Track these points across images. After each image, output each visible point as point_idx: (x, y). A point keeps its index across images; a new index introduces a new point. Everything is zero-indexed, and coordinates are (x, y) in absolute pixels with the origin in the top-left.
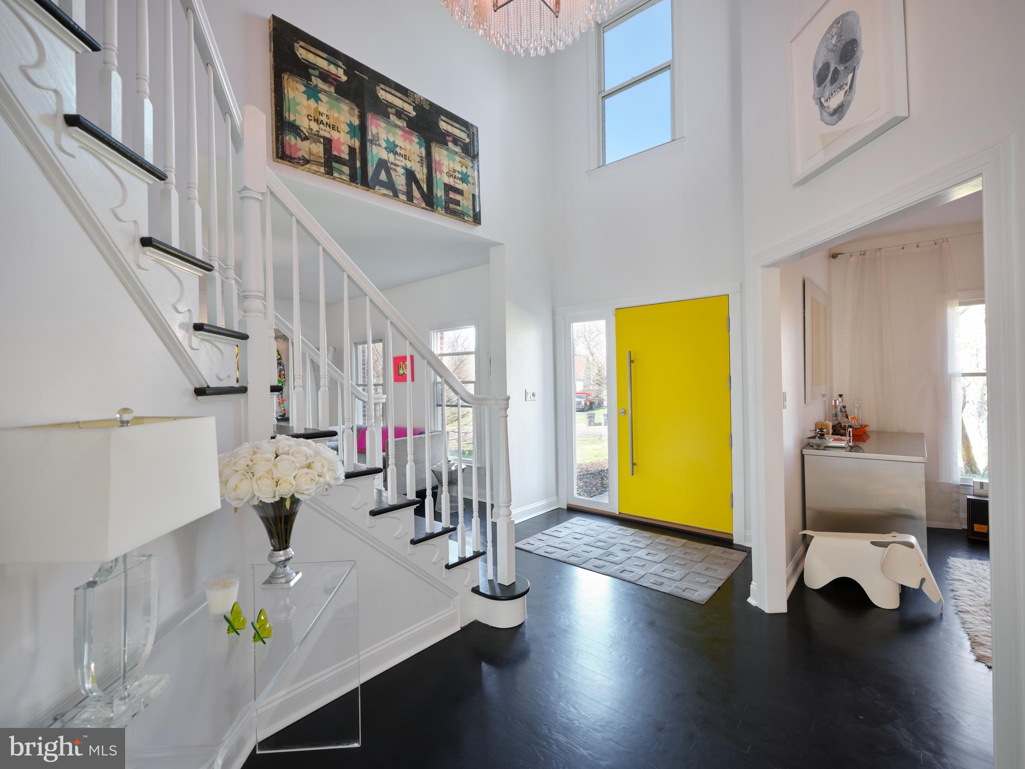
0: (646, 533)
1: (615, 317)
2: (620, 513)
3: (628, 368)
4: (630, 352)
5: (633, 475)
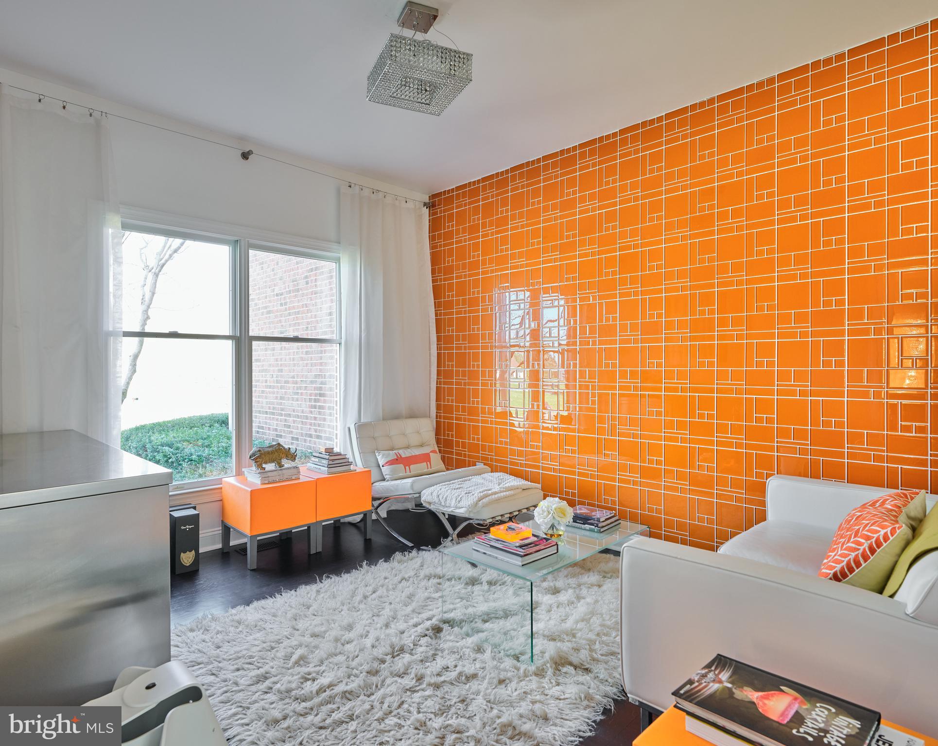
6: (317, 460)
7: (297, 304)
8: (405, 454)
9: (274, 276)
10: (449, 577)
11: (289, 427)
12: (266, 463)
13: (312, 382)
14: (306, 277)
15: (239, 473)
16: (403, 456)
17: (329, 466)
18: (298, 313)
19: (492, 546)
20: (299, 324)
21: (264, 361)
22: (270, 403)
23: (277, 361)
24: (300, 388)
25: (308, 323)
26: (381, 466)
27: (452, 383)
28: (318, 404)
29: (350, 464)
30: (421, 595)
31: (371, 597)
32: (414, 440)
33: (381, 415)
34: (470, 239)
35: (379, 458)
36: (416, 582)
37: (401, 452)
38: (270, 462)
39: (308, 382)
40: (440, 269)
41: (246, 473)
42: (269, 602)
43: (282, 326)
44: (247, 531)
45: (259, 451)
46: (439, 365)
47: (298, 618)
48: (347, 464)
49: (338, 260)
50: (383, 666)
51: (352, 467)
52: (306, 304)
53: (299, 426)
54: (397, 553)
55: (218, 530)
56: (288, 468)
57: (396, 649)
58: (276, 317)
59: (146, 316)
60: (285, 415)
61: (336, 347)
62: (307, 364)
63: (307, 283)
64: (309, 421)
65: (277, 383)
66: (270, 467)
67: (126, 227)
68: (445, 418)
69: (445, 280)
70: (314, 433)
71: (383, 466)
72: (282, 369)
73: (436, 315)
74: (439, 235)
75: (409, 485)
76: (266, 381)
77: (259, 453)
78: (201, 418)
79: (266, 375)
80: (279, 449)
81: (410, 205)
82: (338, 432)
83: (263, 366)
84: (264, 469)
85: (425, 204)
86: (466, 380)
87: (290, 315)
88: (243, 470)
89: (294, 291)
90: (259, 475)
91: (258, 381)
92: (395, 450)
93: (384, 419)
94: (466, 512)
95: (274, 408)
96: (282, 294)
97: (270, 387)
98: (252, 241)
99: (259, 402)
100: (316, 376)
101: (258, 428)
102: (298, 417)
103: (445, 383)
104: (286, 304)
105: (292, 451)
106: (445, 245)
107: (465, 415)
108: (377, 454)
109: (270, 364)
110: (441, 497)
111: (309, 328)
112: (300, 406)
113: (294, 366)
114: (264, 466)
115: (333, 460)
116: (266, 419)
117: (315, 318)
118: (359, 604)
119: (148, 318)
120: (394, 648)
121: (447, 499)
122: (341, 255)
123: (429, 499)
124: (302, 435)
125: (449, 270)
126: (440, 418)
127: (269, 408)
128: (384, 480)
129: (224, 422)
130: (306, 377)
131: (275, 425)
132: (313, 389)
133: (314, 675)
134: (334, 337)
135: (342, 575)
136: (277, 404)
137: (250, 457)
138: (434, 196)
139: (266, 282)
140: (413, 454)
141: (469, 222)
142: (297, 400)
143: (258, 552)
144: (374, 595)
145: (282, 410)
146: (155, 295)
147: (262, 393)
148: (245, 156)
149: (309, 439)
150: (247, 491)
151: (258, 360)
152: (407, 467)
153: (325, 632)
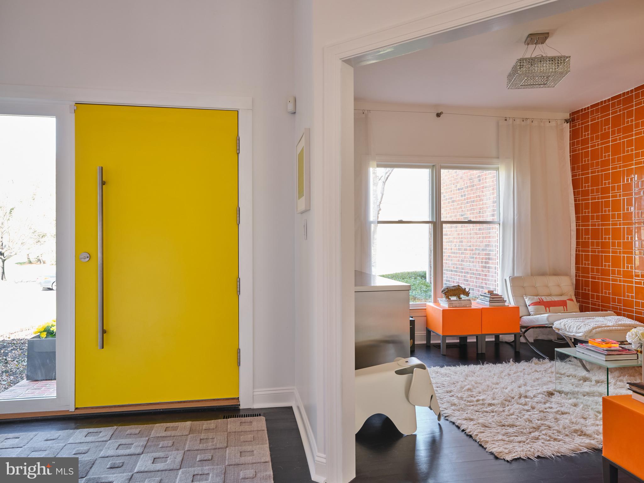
0: (131, 428)
1: (73, 115)
2: (76, 409)
3: (99, 191)
4: (102, 168)
5: (103, 348)
6: (483, 297)
7: (473, 196)
8: (545, 299)
9: (457, 176)
10: (568, 375)
11: (467, 281)
12: (451, 296)
13: (483, 250)
14: (479, 176)
15: (436, 301)
16: (545, 300)
17: (490, 301)
18: (473, 201)
19: (587, 349)
20: (474, 209)
21: (450, 235)
22: (455, 264)
23: (459, 235)
24: (475, 254)
25: (480, 209)
26: (528, 306)
27: (588, 251)
28: (488, 265)
29: (505, 301)
30: (546, 379)
31: (512, 375)
32: (555, 290)
33: (529, 271)
34: (602, 144)
35: (526, 300)
36: (544, 374)
37: (543, 297)
38: (453, 296)
39: (480, 250)
40: (578, 167)
41: (439, 301)
42: (453, 368)
43: (462, 211)
44: (440, 333)
45: (447, 288)
46: (578, 238)
47: (468, 376)
48: (503, 301)
49: (497, 169)
50: (513, 400)
51: (506, 304)
52: (479, 195)
53: (474, 280)
54: (534, 358)
55: (424, 333)
56: (464, 300)
57: (523, 396)
58: (458, 204)
59: (379, 208)
60: (465, 273)
61: (497, 226)
62: (480, 237)
63: (480, 180)
64: (481, 277)
65: (459, 250)
66: (453, 298)
67: (378, 166)
68: (583, 277)
69: (583, 174)
70: (485, 285)
71: (529, 306)
72: (462, 241)
73: (575, 201)
74: (578, 142)
75: (546, 318)
76: (451, 249)
77: (447, 289)
78: (409, 273)
79: (451, 245)
80: (459, 288)
81: (553, 124)
82: (499, 283)
83: (449, 238)
84: (450, 299)
85: (567, 121)
86: (599, 249)
87: (467, 203)
88: (438, 299)
89: (470, 186)
90: (447, 302)
91: (446, 249)
92: (539, 296)
93: (532, 275)
94: (583, 335)
95: (457, 268)
96: (462, 189)
97: (454, 253)
98: (442, 165)
99: (446, 263)
100: (486, 245)
101: (446, 281)
102: (474, 274)
103: (583, 251)
104: (465, 195)
105: (467, 290)
106: (582, 149)
107: (599, 275)
108: (525, 298)
109: (454, 237)
110: (566, 326)
111: (481, 212)
112: (475, 266)
113: (471, 239)
114: (450, 297)
115: (493, 298)
116: (451, 275)
117: (485, 205)
118: (505, 376)
119: (380, 210)
120: (521, 395)
121: (571, 327)
122: (499, 166)
123: (558, 326)
124: (476, 287)
125: (585, 168)
126: (579, 277)
127: (454, 267)
128: (530, 315)
129: (423, 276)
130: (479, 246)
131: (458, 279)
132: (484, 254)
133: (475, 396)
134: (496, 219)
135: (497, 364)
136: (459, 265)
137: (442, 292)
138: (573, 113)
139: (451, 181)
140: (553, 300)
141: (602, 131)
142: (473, 262)
143: (446, 348)
144: (515, 375)
145: (463, 269)
146: (384, 195)
147: (449, 257)
148: (438, 115)
149: (481, 289)
150: (440, 310)
151: (446, 235)
152: (547, 308)
153: (483, 383)
